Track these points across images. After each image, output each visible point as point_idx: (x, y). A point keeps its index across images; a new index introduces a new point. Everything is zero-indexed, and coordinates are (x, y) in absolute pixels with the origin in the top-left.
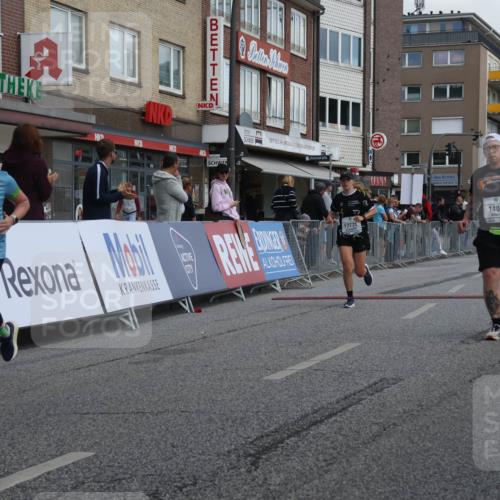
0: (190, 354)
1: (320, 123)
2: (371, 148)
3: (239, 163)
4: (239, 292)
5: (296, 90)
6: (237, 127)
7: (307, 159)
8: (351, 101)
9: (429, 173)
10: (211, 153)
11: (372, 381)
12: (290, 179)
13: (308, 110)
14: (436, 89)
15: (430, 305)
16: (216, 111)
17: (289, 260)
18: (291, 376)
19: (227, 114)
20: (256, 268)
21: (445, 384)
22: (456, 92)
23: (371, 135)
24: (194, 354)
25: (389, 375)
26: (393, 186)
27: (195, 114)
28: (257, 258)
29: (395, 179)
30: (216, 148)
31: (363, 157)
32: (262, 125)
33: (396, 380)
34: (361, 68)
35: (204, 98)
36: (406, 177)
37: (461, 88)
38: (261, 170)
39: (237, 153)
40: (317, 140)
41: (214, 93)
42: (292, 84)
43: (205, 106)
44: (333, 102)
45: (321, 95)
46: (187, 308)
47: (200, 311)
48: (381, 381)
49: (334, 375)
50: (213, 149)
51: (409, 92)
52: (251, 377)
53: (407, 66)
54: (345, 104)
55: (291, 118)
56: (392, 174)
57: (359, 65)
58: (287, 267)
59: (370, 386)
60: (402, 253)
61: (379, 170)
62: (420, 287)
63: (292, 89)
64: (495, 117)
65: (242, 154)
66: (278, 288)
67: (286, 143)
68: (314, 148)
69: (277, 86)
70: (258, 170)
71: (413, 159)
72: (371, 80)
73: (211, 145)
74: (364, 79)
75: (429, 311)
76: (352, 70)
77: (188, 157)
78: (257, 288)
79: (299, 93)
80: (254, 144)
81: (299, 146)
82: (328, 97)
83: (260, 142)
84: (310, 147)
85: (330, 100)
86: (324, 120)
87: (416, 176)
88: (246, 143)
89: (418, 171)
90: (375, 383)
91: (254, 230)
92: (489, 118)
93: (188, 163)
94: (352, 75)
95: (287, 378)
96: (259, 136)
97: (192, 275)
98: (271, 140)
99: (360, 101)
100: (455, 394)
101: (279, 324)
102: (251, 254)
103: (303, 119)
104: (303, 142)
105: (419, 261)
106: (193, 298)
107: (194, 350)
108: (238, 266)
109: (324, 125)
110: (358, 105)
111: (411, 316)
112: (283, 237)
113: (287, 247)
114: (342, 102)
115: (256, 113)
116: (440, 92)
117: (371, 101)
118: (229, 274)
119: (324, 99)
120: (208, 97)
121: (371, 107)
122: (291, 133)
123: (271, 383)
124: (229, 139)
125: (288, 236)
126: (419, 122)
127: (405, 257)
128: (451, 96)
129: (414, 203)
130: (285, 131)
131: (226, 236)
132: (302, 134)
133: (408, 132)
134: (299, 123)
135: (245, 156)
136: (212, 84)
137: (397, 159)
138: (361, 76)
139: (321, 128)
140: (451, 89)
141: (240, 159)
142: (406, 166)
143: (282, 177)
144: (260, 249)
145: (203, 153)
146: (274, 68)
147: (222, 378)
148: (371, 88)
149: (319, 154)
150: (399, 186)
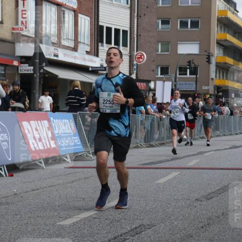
0: (4, 206)
1: (100, 44)
2: (135, 62)
3: (42, 71)
4: (41, 163)
5: (83, 20)
6: (41, 45)
7: (90, 69)
8: (122, 29)
9: (175, 81)
10: (21, 63)
11: (133, 227)
12: (79, 83)
13: (91, 34)
14: (181, 22)
15: (175, 174)
16: (25, 33)
17: (77, 140)
18: (77, 222)
19: (34, 36)
20: (53, 145)
21: (185, 229)
22: (195, 24)
23: (135, 53)
24: (7, 206)
25: (146, 222)
26: (150, 90)
27: (10, 35)
28: (54, 138)
29: (152, 85)
30: (25, 60)
31: (130, 69)
32: (58, 45)
33: (150, 226)
34: (129, 6)
35: (17, 23)
36: (159, 84)
37: (198, 22)
38: (57, 76)
39: (41, 64)
40: (97, 56)
41: (24, 20)
42: (80, 15)
43: (18, 29)
44: (109, 29)
45: (100, 24)
46: (3, 173)
47: (12, 176)
48: (140, 226)
49: (107, 222)
50: (23, 60)
51: (162, 24)
52: (47, 222)
53: (160, 4)
54: (117, 31)
55: (79, 40)
56: (149, 81)
57: (127, 3)
58: (76, 145)
59: (132, 230)
60: (156, 136)
61: (141, 78)
62: (168, 161)
63: (79, 19)
64: (221, 43)
65: (44, 64)
66: (69, 160)
67: (75, 57)
68: (95, 62)
69: (69, 17)
70: (56, 76)
71: (165, 71)
72: (136, 15)
73: (22, 57)
74: (131, 14)
75: (175, 178)
76: (123, 7)
77: (5, 66)
78: (53, 160)
79: (85, 22)
80: (53, 57)
81: (84, 59)
82: (105, 25)
83: (57, 56)
84: (92, 61)
85: (107, 28)
86: (102, 42)
87: (166, 82)
88: (46, 57)
89: (168, 80)
90: (136, 228)
91: (52, 119)
92: (217, 43)
93: (5, 70)
94: (122, 10)
95: (74, 223)
96: (56, 52)
97: (7, 150)
98: (65, 55)
99: (128, 29)
100: (192, 236)
101: (69, 185)
102: (50, 135)
103: (87, 41)
104: (87, 57)
105: (167, 143)
106: (8, 166)
107: (7, 204)
108: (40, 144)
109: (102, 46)
110: (127, 31)
111: (162, 181)
112: (73, 124)
113: (76, 131)
114: (115, 29)
115: (54, 36)
116: (184, 24)
117: (136, 29)
118: (33, 149)
119: (102, 27)
120: (20, 23)
121: (135, 33)
122: (79, 50)
123: (63, 227)
124: (35, 54)
125: (76, 123)
126: (169, 45)
127: (158, 139)
128: (191, 27)
129: (165, 102)
130: (75, 49)
131: (32, 122)
132: (86, 52)
133: (161, 51)
134: (84, 43)
135: (46, 66)
136: (22, 14)
137: (153, 71)
138: (128, 11)
139: (100, 48)
140: (191, 22)
141: (42, 68)
142: (159, 76)
143: (72, 81)
144: (56, 132)
145: (16, 63)
146: (67, 4)
147: (27, 223)
148: (136, 20)
149: (99, 66)
150: (154, 90)
